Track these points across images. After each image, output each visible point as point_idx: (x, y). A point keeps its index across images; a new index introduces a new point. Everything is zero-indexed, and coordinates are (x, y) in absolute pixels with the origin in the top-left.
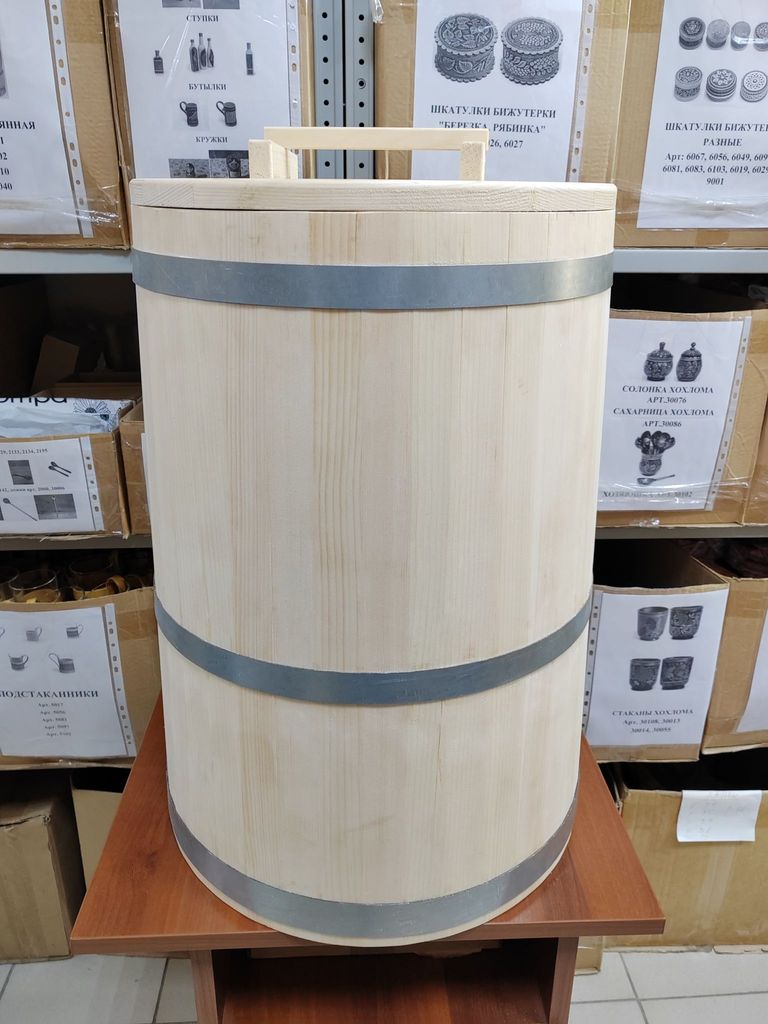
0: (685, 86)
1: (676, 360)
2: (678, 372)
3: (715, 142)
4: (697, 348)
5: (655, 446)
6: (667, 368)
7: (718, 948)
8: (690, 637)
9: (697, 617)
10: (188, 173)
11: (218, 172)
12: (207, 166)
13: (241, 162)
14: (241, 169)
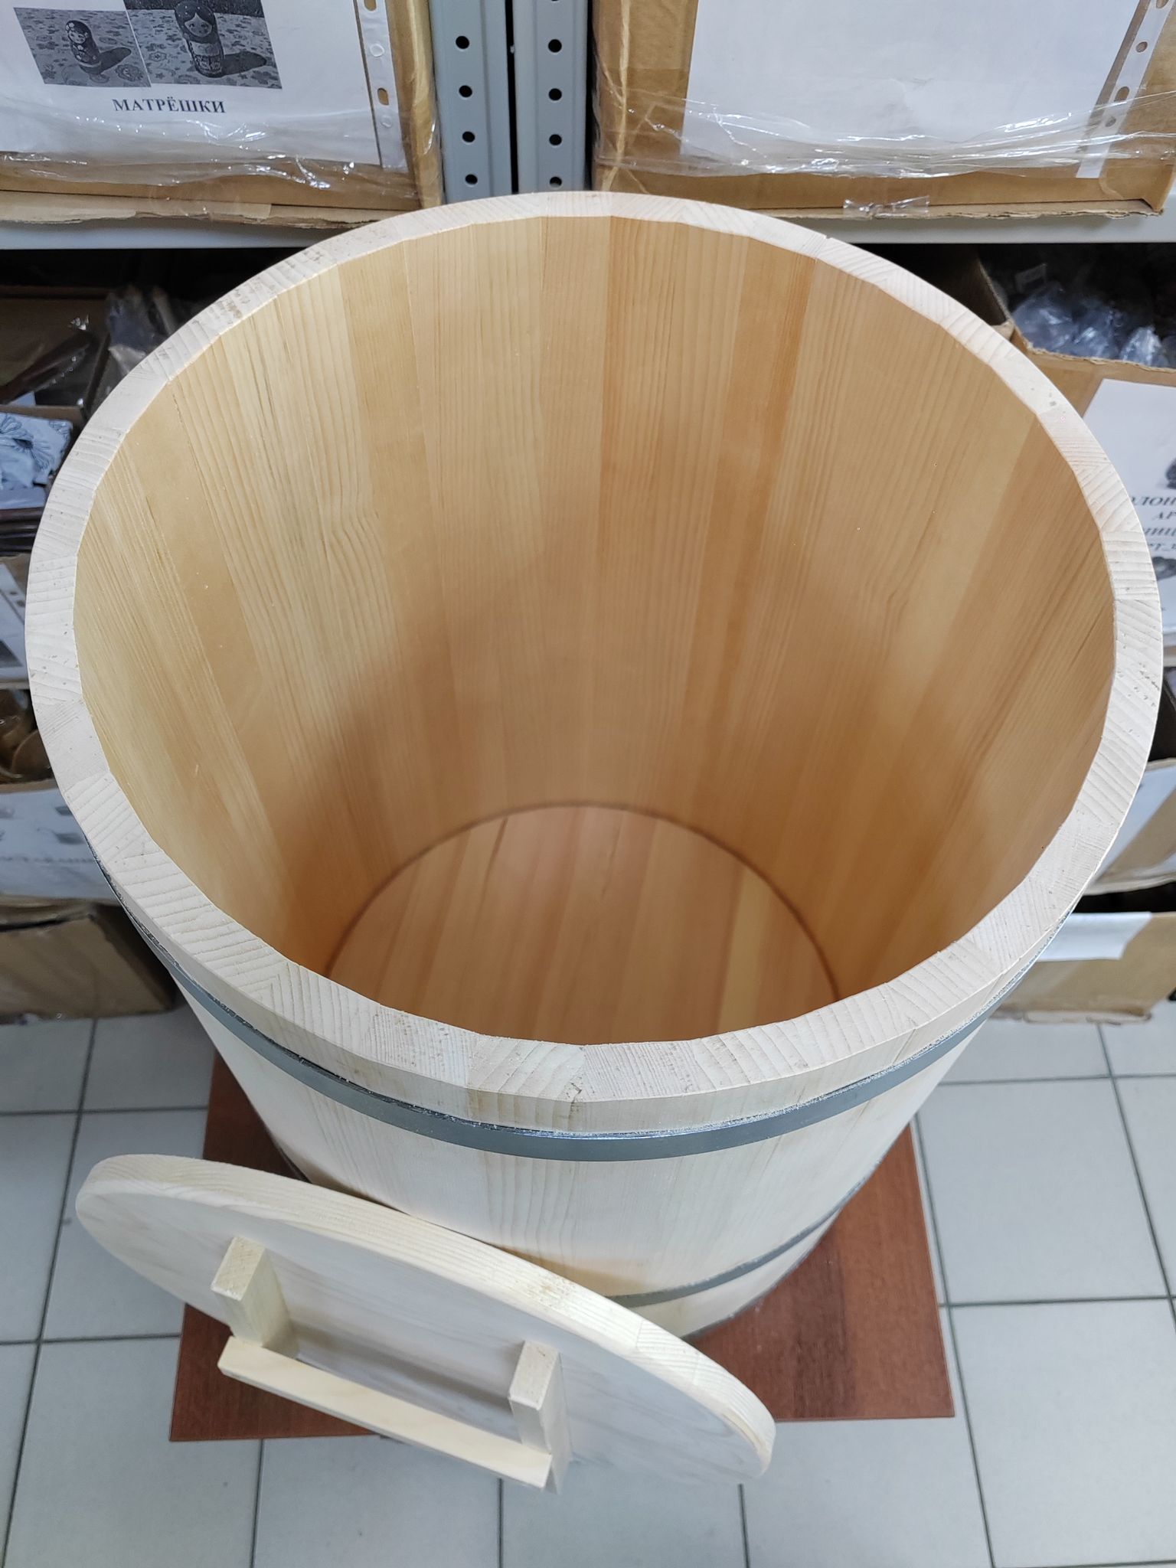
7: (1031, 1015)
10: (76, 45)
11: (158, 43)
12: (123, 28)
13: (218, 20)
14: (221, 38)
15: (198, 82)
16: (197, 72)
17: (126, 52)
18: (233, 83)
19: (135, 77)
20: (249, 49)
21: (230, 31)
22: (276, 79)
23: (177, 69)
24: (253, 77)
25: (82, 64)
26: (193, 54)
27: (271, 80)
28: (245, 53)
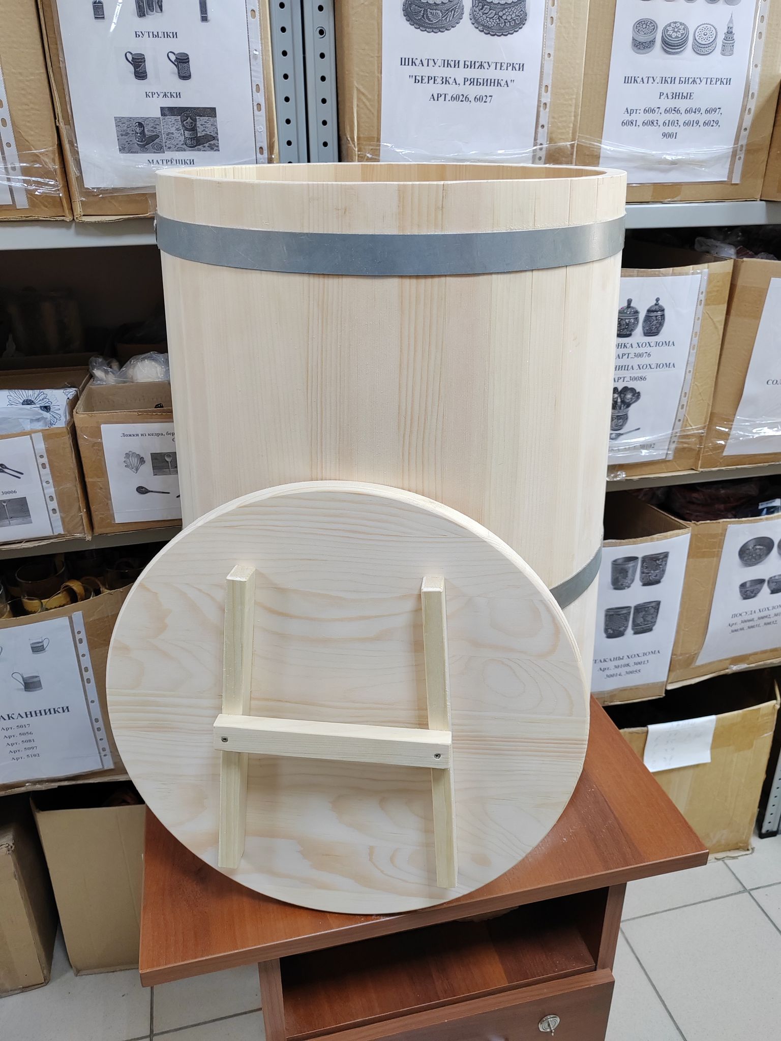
0: (642, 38)
1: (642, 316)
2: (644, 327)
3: (670, 97)
4: (660, 303)
5: (623, 402)
6: (634, 323)
8: (658, 582)
9: (664, 563)
10: (137, 133)
11: (171, 132)
12: (158, 125)
13: (197, 120)
14: (198, 128)
15: (185, 151)
16: (185, 146)
17: (157, 136)
18: (199, 150)
19: (160, 149)
20: (208, 133)
21: (202, 125)
22: (218, 146)
23: (177, 144)
24: (208, 146)
25: (139, 143)
26: (185, 137)
27: (214, 148)
28: (207, 134)
